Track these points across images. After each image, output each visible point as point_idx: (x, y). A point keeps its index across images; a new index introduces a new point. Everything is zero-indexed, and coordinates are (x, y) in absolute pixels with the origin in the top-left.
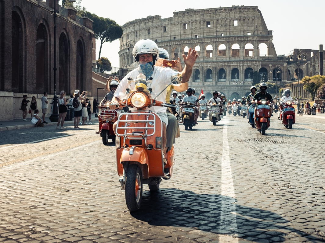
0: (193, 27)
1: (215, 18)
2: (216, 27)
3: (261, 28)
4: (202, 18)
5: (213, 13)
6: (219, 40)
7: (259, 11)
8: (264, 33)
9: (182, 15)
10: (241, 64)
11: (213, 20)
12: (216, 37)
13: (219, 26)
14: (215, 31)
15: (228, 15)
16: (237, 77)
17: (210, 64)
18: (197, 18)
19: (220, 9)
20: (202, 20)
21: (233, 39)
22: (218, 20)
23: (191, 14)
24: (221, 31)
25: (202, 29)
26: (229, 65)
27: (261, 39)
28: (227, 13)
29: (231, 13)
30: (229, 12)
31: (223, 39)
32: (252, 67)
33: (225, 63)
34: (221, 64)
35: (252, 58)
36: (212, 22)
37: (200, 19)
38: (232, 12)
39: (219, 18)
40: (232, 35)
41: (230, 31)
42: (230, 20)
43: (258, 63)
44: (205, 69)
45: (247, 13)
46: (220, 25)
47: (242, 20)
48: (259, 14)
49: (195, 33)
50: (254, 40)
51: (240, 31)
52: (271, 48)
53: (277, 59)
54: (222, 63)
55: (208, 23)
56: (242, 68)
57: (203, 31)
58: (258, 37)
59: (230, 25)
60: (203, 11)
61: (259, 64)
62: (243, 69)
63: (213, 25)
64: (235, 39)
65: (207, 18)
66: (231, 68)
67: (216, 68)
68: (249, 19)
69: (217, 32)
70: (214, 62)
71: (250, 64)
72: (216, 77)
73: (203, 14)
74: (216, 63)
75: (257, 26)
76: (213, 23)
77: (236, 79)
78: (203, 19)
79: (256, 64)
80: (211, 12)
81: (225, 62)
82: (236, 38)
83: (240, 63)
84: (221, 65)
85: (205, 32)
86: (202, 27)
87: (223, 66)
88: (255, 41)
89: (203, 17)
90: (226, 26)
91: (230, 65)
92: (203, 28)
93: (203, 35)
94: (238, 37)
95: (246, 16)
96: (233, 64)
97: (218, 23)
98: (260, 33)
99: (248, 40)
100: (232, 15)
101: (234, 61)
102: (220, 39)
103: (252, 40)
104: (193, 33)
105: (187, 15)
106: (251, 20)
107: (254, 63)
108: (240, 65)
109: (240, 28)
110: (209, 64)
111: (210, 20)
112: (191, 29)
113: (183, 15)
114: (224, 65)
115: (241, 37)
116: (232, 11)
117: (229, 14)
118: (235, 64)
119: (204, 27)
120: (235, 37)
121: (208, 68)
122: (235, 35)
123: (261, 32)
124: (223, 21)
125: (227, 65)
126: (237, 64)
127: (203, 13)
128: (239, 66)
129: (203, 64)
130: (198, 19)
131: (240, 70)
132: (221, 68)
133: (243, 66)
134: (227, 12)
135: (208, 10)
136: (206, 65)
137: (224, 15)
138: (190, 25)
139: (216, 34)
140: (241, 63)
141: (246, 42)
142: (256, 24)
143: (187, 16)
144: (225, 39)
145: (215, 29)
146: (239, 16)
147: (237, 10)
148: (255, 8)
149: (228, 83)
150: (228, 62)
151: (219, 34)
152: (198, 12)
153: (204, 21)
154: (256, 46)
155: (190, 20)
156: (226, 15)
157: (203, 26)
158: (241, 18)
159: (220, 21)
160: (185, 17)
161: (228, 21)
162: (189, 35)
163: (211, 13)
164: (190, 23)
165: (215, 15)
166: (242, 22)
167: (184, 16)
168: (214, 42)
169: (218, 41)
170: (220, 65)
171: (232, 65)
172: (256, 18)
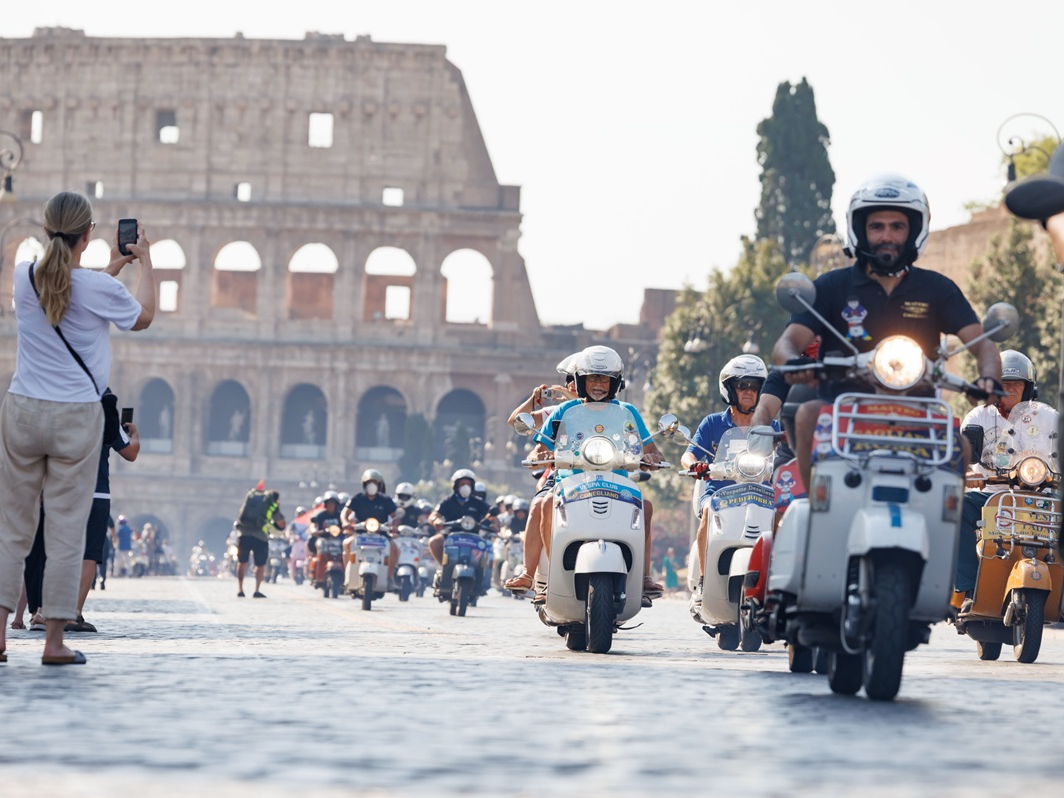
0: (79, 136)
1: (204, 94)
2: (211, 145)
3: (460, 168)
4: (131, 86)
5: (197, 64)
6: (221, 218)
7: (456, 75)
8: (475, 198)
9: (13, 60)
10: (341, 365)
11: (193, 103)
12: (207, 202)
13: (225, 141)
14: (203, 166)
15: (281, 79)
16: (311, 436)
17: (166, 351)
18: (105, 81)
19: (240, 46)
20: (129, 97)
21: (298, 219)
22: (220, 108)
23: (69, 58)
24: (234, 168)
25: (127, 151)
26: (273, 363)
27: (458, 231)
28: (272, 71)
29: (296, 70)
30: (288, 67)
31: (247, 218)
32: (401, 383)
33: (251, 354)
34: (226, 358)
35: (401, 334)
36: (188, 113)
37: (120, 93)
38: (303, 67)
39: (230, 95)
40: (297, 195)
41: (285, 175)
42: (292, 112)
43: (432, 360)
44: (136, 378)
45: (387, 81)
46: (234, 137)
47: (357, 113)
48: (455, 87)
49: (87, 171)
50: (417, 235)
51: (346, 177)
52: (511, 279)
53: (541, 343)
54: (230, 353)
55: (166, 118)
56: (341, 384)
57: (134, 160)
58: (441, 215)
59: (287, 141)
60: (142, 46)
61: (439, 369)
62: (349, 392)
63: (194, 129)
64: (313, 220)
65: (159, 86)
66: (285, 383)
67: (195, 378)
68: (394, 116)
69: (211, 170)
70: (184, 342)
71: (392, 367)
72: (198, 428)
73: (138, 66)
74: (197, 351)
75: (437, 156)
76: (195, 120)
77: (307, 442)
78: (136, 92)
79: (422, 369)
80: (183, 58)
81: (250, 345)
82: (321, 217)
83: (334, 359)
84: (226, 362)
85: (144, 165)
86: (128, 136)
87: (237, 368)
88: (427, 237)
89: (139, 81)
90: (265, 142)
91: (279, 363)
92: (134, 145)
93: (134, 181)
94: (331, 210)
95: (379, 93)
96: (293, 357)
97: (221, 123)
98: (457, 195)
99: (388, 229)
100: (304, 83)
101: (301, 345)
102: (228, 214)
103: (407, 230)
104: (76, 167)
105: (43, 59)
106: (406, 117)
107: (414, 359)
108: (333, 370)
109: (342, 159)
110: (158, 350)
111: (175, 104)
112: (67, 145)
113: (24, 61)
114: (242, 362)
115: (344, 210)
116: (306, 62)
117: (288, 76)
118: (306, 361)
119: (140, 137)
120: (311, 208)
121: (154, 373)
122: (318, 198)
123: (459, 188)
124: (252, 116)
125: (260, 363)
126: (318, 360)
127: (138, 58)
128: (327, 375)
129: (123, 349)
130: (108, 88)
131: (333, 396)
132: (226, 376)
133: (351, 372)
134: (275, 67)
135: (166, 44)
136: (140, 359)
137: (258, 80)
138: (61, 122)
139: (209, 182)
140: (341, 355)
141: (371, 240)
142: (435, 145)
143: (43, 70)
144: (254, 213)
145: (202, 153)
146: (341, 90)
147: (333, 60)
148: (431, 57)
149: (263, 467)
150: (266, 346)
151: (221, 184)
152: (110, 49)
153: (141, 106)
154: (430, 265)
155: (61, 94)
156: (266, 83)
157: (135, 129)
158: (351, 105)
159: (231, 113)
160: (33, 69)
161: (280, 113)
162: (49, 174)
163: (180, 65)
164: (61, 112)
165: (205, 77)
166: (357, 125)
167: (23, 67)
168: (191, 229)
169: (214, 223)
170: (219, 362)
171: (288, 363)
172: (436, 111)
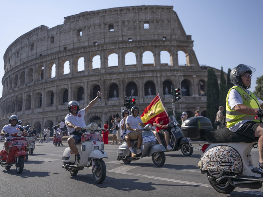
0: (91, 33)
1: (120, 20)
2: (122, 31)
3: (178, 32)
4: (103, 20)
5: (118, 14)
6: (126, 45)
7: (175, 13)
8: (182, 38)
9: (75, 20)
10: (159, 75)
11: (117, 22)
12: (123, 42)
13: (125, 29)
14: (121, 35)
15: (137, 15)
16: (151, 93)
17: (116, 76)
18: (97, 20)
19: (127, 9)
20: (102, 23)
21: (145, 44)
22: (124, 22)
23: (88, 17)
24: (128, 35)
25: (103, 34)
26: (142, 76)
27: (180, 45)
28: (135, 14)
29: (140, 13)
30: (139, 13)
31: (132, 44)
32: (172, 78)
33: (137, 74)
34: (130, 76)
35: (170, 68)
36: (116, 24)
37: (100, 22)
38: (142, 12)
39: (126, 20)
40: (143, 38)
41: (140, 35)
42: (140, 22)
43: (179, 72)
44: (108, 83)
45: (161, 14)
46: (127, 28)
47: (155, 21)
48: (175, 16)
49: (93, 40)
50: (171, 46)
51: (154, 35)
52: (192, 56)
53: (200, 69)
54: (131, 75)
55: (111, 26)
56: (159, 79)
57: (104, 36)
58: (177, 41)
59: (140, 28)
60: (105, 11)
61: (181, 75)
62: (161, 82)
63: (118, 27)
64: (148, 44)
65: (109, 20)
66: (145, 80)
67: (123, 81)
68: (163, 21)
69: (123, 36)
70: (120, 73)
71: (170, 75)
72: (125, 93)
73: (104, 16)
74: (123, 75)
75: (173, 29)
76: (118, 26)
77: (150, 95)
78: (104, 21)
79: (177, 75)
80: (114, 13)
81: (136, 72)
82: (150, 43)
83: (157, 74)
84: (131, 77)
85: (107, 36)
86: (102, 31)
87: (133, 78)
88: (174, 46)
89: (104, 19)
90: (135, 29)
91: (144, 76)
92: (104, 32)
93: (105, 40)
94: (152, 41)
95: (159, 17)
96: (147, 74)
97: (124, 26)
98: (179, 37)
99: (165, 45)
100: (142, 16)
101: (149, 71)
102: (128, 44)
103: (169, 45)
104: (91, 39)
105: (82, 18)
106: (166, 22)
107: (175, 73)
108: (156, 76)
109: (153, 31)
110: (114, 76)
111: (113, 23)
112: (88, 35)
113: (77, 20)
114: (135, 76)
115: (155, 41)
116: (142, 11)
117: (139, 15)
118: (150, 75)
119: (105, 31)
120: (148, 41)
121: (113, 81)
122: (147, 39)
123: (179, 36)
124: (131, 23)
125: (139, 76)
126: (153, 74)
127: (104, 14)
128: (155, 78)
129: (105, 77)
130: (97, 22)
131: (157, 82)
132: (131, 80)
133: (161, 76)
134: (136, 13)
135: (110, 10)
136: (110, 78)
137: (132, 16)
138: (87, 30)
139: (122, 38)
140: (158, 73)
141: (161, 48)
142: (173, 27)
143: (82, 21)
144: (134, 43)
145: (120, 32)
146: (151, 17)
147: (149, 10)
148: (170, 8)
149: (142, 100)
150: (140, 72)
151: (125, 38)
152: (97, 13)
153: (105, 24)
154: (175, 52)
155: (86, 25)
156: (134, 16)
157: (104, 29)
158: (154, 20)
159: (126, 23)
160: (80, 21)
161: (138, 22)
162: (84, 42)
163: (114, 14)
164: (87, 28)
165: (120, 16)
166: (155, 24)
167: (77, 21)
168: (119, 48)
169: (125, 46)
170: (129, 77)
171: (146, 76)
172: (172, 20)
